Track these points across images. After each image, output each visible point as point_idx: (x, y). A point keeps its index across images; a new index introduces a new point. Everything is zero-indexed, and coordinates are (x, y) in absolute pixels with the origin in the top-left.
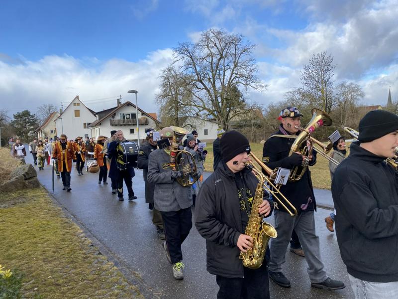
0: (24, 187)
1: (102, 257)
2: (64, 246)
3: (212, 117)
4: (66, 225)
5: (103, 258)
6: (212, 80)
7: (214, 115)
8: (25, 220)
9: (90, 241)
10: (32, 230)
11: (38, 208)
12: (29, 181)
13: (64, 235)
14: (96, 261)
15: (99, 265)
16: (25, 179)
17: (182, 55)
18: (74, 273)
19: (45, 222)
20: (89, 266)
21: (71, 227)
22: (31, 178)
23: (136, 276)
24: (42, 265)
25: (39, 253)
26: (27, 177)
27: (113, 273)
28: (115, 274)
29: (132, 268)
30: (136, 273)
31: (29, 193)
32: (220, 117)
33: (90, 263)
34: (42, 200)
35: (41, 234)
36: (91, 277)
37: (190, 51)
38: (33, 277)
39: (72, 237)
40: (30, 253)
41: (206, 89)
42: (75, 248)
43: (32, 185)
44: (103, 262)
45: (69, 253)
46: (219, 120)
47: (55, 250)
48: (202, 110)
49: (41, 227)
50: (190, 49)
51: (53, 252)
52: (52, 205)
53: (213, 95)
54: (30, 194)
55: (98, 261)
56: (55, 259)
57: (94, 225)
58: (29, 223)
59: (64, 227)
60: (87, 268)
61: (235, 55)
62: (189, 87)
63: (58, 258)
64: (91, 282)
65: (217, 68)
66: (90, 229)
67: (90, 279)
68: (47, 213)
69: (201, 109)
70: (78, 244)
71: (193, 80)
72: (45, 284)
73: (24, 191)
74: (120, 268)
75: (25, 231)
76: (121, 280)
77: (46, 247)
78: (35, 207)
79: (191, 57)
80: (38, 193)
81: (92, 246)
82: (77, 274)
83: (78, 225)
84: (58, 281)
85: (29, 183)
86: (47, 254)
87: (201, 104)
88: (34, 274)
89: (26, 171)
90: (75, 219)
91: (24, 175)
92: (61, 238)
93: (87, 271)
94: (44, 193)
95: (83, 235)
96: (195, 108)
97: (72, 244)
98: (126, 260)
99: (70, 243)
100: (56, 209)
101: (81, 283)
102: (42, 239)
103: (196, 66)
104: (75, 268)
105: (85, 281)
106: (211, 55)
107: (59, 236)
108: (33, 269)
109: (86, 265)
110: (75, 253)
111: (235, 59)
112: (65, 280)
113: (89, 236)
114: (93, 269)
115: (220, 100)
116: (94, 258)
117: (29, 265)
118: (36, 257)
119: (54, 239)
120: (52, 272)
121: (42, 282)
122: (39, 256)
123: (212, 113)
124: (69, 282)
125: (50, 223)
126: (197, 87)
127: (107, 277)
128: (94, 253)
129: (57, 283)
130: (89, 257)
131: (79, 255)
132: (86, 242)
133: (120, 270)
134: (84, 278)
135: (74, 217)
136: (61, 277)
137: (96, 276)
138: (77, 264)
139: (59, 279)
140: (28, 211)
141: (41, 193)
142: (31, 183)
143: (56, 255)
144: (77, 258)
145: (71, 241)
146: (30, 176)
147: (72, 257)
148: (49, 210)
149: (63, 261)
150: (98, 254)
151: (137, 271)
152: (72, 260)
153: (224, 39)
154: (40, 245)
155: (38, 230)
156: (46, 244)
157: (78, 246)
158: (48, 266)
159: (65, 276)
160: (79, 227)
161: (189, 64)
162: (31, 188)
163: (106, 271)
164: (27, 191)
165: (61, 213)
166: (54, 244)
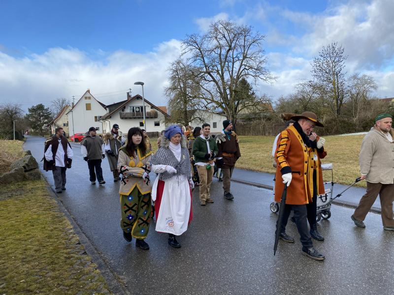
0: (25, 179)
2: (48, 244)
3: (220, 110)
4: (57, 219)
5: (87, 258)
6: (220, 72)
7: (222, 107)
8: (16, 214)
9: (78, 238)
10: (20, 225)
11: (33, 201)
12: (29, 172)
13: (52, 230)
14: (79, 262)
15: (81, 267)
16: (25, 171)
17: (190, 47)
18: (50, 277)
19: (35, 216)
20: (69, 268)
21: (62, 222)
22: (31, 169)
23: (120, 282)
24: (19, 266)
25: (19, 251)
26: (27, 169)
27: (95, 277)
29: (117, 272)
30: (121, 277)
31: (28, 185)
32: (229, 110)
33: (72, 265)
34: (39, 192)
36: (67, 282)
37: (198, 42)
38: (5, 280)
39: (60, 233)
40: (10, 251)
41: (214, 80)
42: (59, 246)
43: (32, 177)
44: (86, 263)
45: (52, 252)
46: (227, 112)
47: (36, 248)
48: (210, 103)
49: (30, 222)
50: (199, 40)
52: (48, 198)
53: (221, 87)
55: (81, 262)
56: (35, 259)
57: (86, 220)
58: (19, 218)
59: (53, 223)
60: (66, 271)
61: (244, 46)
62: (197, 79)
63: (38, 257)
64: (67, 288)
65: (226, 59)
66: (81, 224)
67: (66, 284)
68: (41, 206)
69: (209, 101)
71: (201, 72)
72: (15, 289)
73: (24, 182)
74: (103, 271)
75: (12, 226)
76: (102, 286)
77: (30, 245)
78: (30, 200)
79: (199, 49)
80: (39, 184)
81: (79, 244)
82: (53, 278)
83: (70, 220)
84: (30, 285)
85: (29, 174)
86: (28, 253)
87: (209, 97)
88: (7, 277)
89: (27, 162)
90: (68, 214)
92: (47, 235)
93: (66, 274)
94: (44, 185)
95: (71, 231)
97: (58, 241)
98: (112, 261)
99: (56, 240)
100: (51, 202)
101: (55, 290)
103: (205, 58)
104: (54, 270)
105: (60, 287)
106: (220, 47)
107: (45, 232)
108: (8, 271)
109: (66, 267)
110: (58, 252)
111: (244, 51)
112: (38, 285)
113: (78, 233)
114: (73, 272)
115: (228, 92)
116: (77, 258)
117: (4, 266)
118: (15, 257)
119: (40, 235)
120: (28, 274)
121: (13, 286)
122: (18, 255)
123: (220, 105)
124: (42, 288)
125: (41, 217)
126: (205, 80)
127: (86, 282)
128: (79, 252)
129: (28, 288)
130: (72, 257)
131: (62, 254)
132: (73, 240)
133: (102, 273)
134: (60, 283)
135: (68, 211)
136: (35, 281)
137: (74, 280)
138: (56, 266)
139: (33, 283)
140: (22, 204)
141: (41, 186)
142: (31, 174)
143: (38, 254)
144: (59, 258)
145: (57, 238)
146: (31, 167)
147: (54, 257)
148: (43, 203)
149: (43, 261)
150: (83, 254)
151: (123, 275)
152: (52, 260)
153: (232, 30)
154: (23, 242)
155: (26, 225)
156: (30, 241)
157: (63, 244)
158: (25, 268)
159: (40, 280)
160: (69, 223)
161: (197, 56)
162: (31, 180)
163: (87, 274)
164: (27, 183)
165: (55, 207)
166: (38, 241)
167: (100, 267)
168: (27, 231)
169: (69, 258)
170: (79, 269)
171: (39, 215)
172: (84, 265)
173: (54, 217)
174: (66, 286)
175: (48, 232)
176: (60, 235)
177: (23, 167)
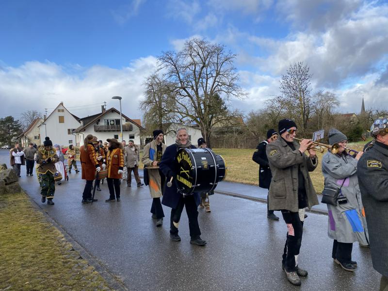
0: (5, 192)
1: (82, 262)
2: (44, 251)
3: (195, 123)
4: (46, 229)
5: (84, 262)
6: (195, 88)
7: (197, 121)
8: (5, 225)
9: (71, 245)
10: (11, 235)
11: (18, 213)
12: (10, 185)
13: (44, 239)
14: (76, 266)
15: (80, 270)
16: (6, 184)
17: (168, 64)
18: (52, 278)
19: (24, 227)
20: (69, 271)
21: (52, 231)
22: (11, 183)
23: (118, 281)
24: (20, 271)
25: (17, 258)
26: (8, 182)
27: (94, 277)
28: (96, 278)
29: (113, 273)
30: (118, 277)
31: (9, 198)
32: (203, 124)
33: (71, 268)
34: (22, 205)
35: (20, 239)
36: (70, 282)
37: (173, 59)
38: (10, 283)
39: (53, 241)
40: (7, 258)
41: (189, 96)
42: (55, 253)
43: (13, 190)
44: (83, 266)
45: (48, 258)
46: (202, 126)
47: (34, 255)
48: (185, 117)
49: (21, 232)
50: (174, 57)
51: (32, 257)
52: (33, 210)
53: (196, 102)
54: (11, 198)
55: (79, 266)
56: (34, 264)
57: (75, 230)
58: (8, 229)
59: (44, 232)
60: (66, 273)
61: (217, 64)
62: (172, 94)
63: (36, 263)
64: (71, 287)
65: (200, 76)
66: (71, 233)
67: (69, 284)
68: (27, 218)
69: (184, 115)
70: (58, 248)
71: (176, 88)
72: (22, 290)
73: (4, 196)
74: (101, 272)
75: (4, 236)
76: (102, 284)
77: (26, 252)
78: (14, 212)
79: (175, 66)
80: (20, 197)
81: (73, 250)
82: (56, 279)
83: (60, 229)
84: (35, 286)
85: (9, 187)
86: (26, 259)
87: (184, 111)
88: (11, 280)
89: (7, 175)
90: (56, 224)
91: (5, 180)
92: (40, 243)
93: (67, 276)
94: (26, 198)
95: (63, 239)
96: (178, 114)
97: (52, 248)
98: (107, 264)
99: (50, 247)
100: (37, 214)
101: (59, 289)
102: (21, 244)
103: (180, 74)
104: (55, 273)
105: (64, 287)
106: (194, 64)
108: (10, 275)
109: (66, 270)
110: (54, 258)
111: (217, 68)
112: (43, 286)
113: (70, 241)
114: (73, 274)
115: (202, 107)
116: (74, 263)
117: (6, 271)
118: (14, 263)
119: (34, 244)
120: (30, 277)
121: (19, 288)
122: (17, 262)
123: (195, 120)
124: (48, 288)
125: (30, 227)
126: (181, 95)
127: (87, 282)
128: (75, 257)
129: (34, 289)
130: (69, 262)
131: (59, 260)
132: (67, 247)
133: (100, 274)
134: (63, 283)
135: (55, 221)
136: (39, 282)
137: (76, 281)
138: (56, 269)
139: (37, 285)
140: (8, 216)
141: (23, 198)
142: (11, 188)
143: (35, 260)
144: (57, 263)
145: (51, 246)
146: (11, 180)
147: (52, 262)
148: (29, 215)
149: (42, 266)
150: (79, 258)
151: (119, 275)
152: (51, 265)
153: (206, 49)
154: (19, 250)
155: (18, 235)
156: (25, 249)
157: (58, 251)
158: (26, 272)
159: (44, 282)
160: (60, 232)
161: (173, 72)
162: (12, 193)
163: (87, 275)
164: (8, 196)
165: (42, 218)
166: (33, 249)
167: (97, 268)
168: (20, 241)
169: (66, 262)
170: (78, 271)
171: (28, 226)
172: (82, 268)
173: (44, 227)
174: (69, 286)
175: (40, 240)
176: (53, 243)
177: (4, 180)
